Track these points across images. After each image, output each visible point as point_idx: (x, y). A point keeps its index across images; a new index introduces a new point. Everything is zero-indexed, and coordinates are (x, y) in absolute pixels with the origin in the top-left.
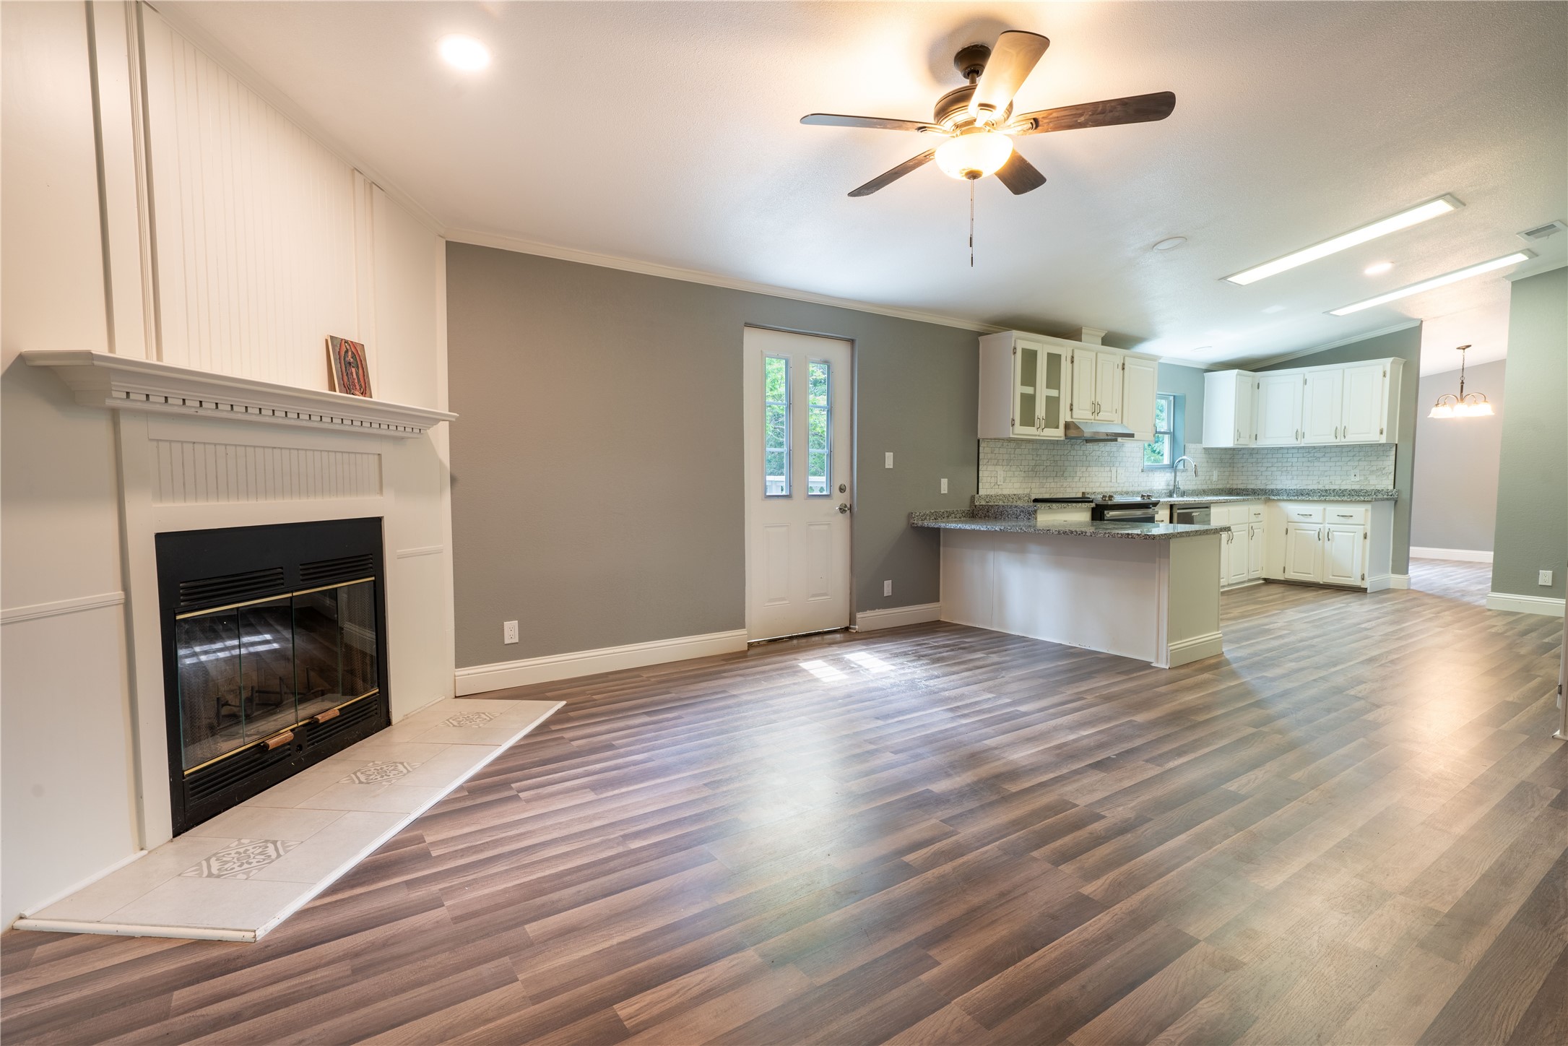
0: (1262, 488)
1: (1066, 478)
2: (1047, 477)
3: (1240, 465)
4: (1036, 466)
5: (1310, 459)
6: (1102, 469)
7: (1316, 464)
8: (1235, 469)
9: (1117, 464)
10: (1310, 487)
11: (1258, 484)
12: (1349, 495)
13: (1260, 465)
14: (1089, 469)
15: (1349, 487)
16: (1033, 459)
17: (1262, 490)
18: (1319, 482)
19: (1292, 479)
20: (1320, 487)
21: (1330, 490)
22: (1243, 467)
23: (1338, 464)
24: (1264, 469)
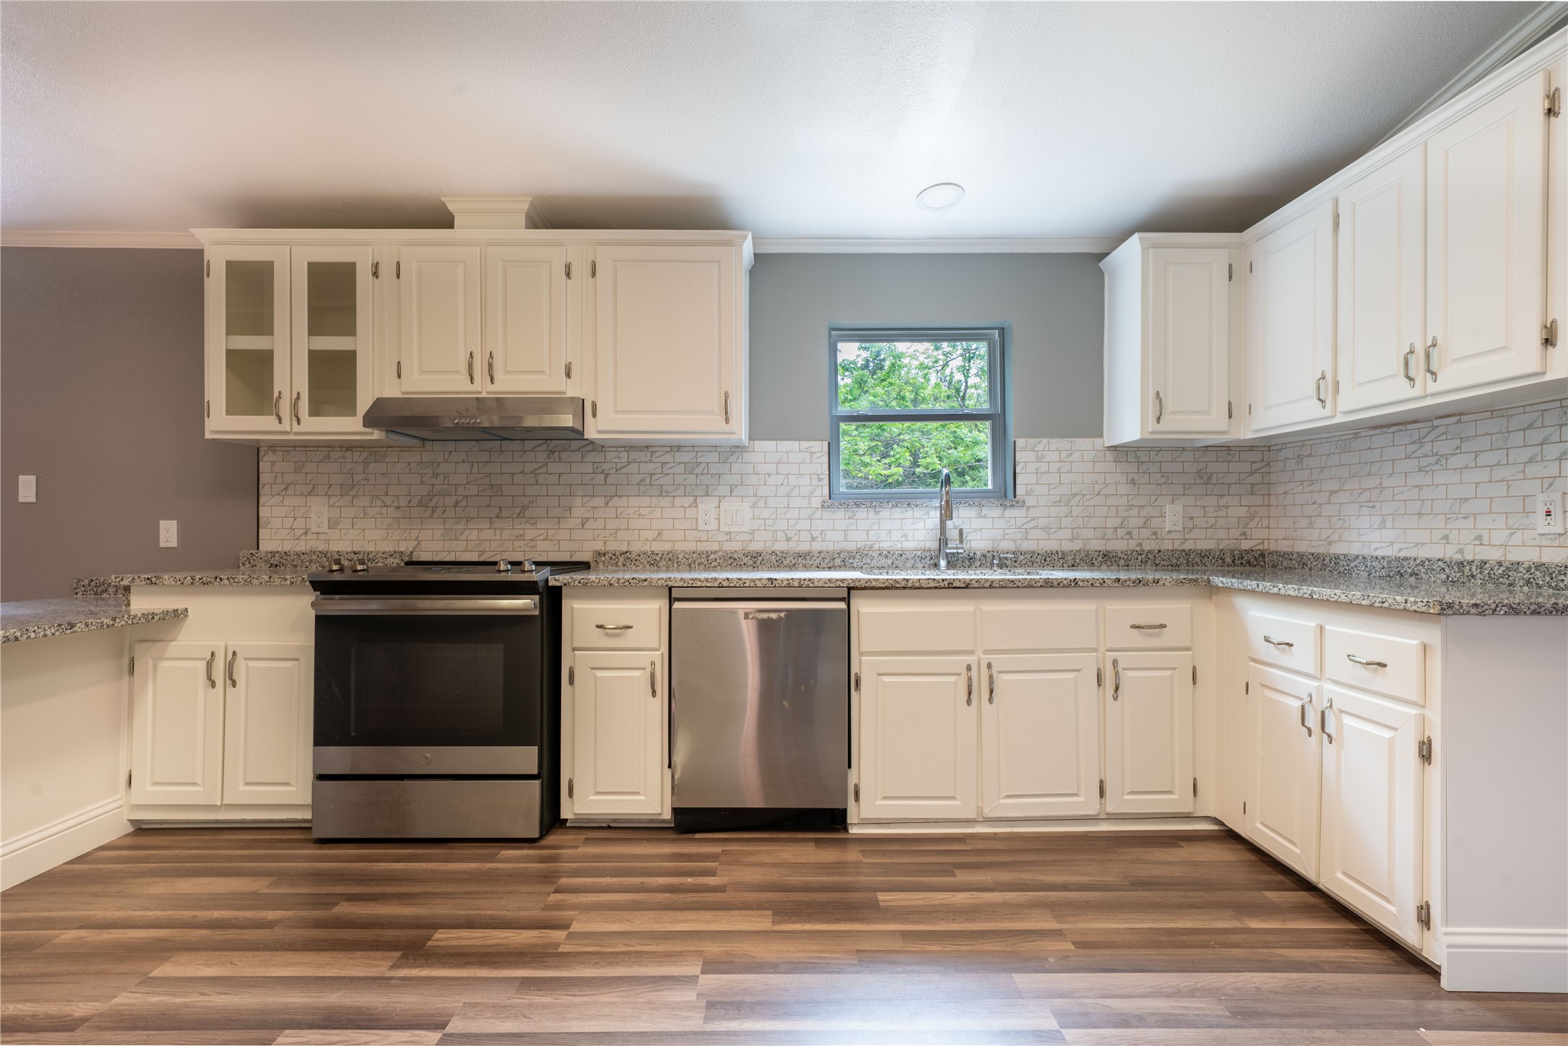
0: (1322, 550)
1: (534, 521)
2: (468, 519)
3: (1280, 489)
4: (431, 495)
5: (1424, 462)
6: (666, 501)
7: (1441, 477)
8: (1273, 501)
9: (724, 490)
10: (1423, 553)
11: (1309, 541)
12: (1528, 582)
13: (1316, 487)
14: (615, 501)
15: (1527, 555)
16: (422, 483)
17: (1316, 557)
18: (1446, 537)
19: (1382, 526)
20: (1450, 553)
21: (1470, 563)
22: (1285, 493)
23: (1499, 473)
24: (1322, 498)
